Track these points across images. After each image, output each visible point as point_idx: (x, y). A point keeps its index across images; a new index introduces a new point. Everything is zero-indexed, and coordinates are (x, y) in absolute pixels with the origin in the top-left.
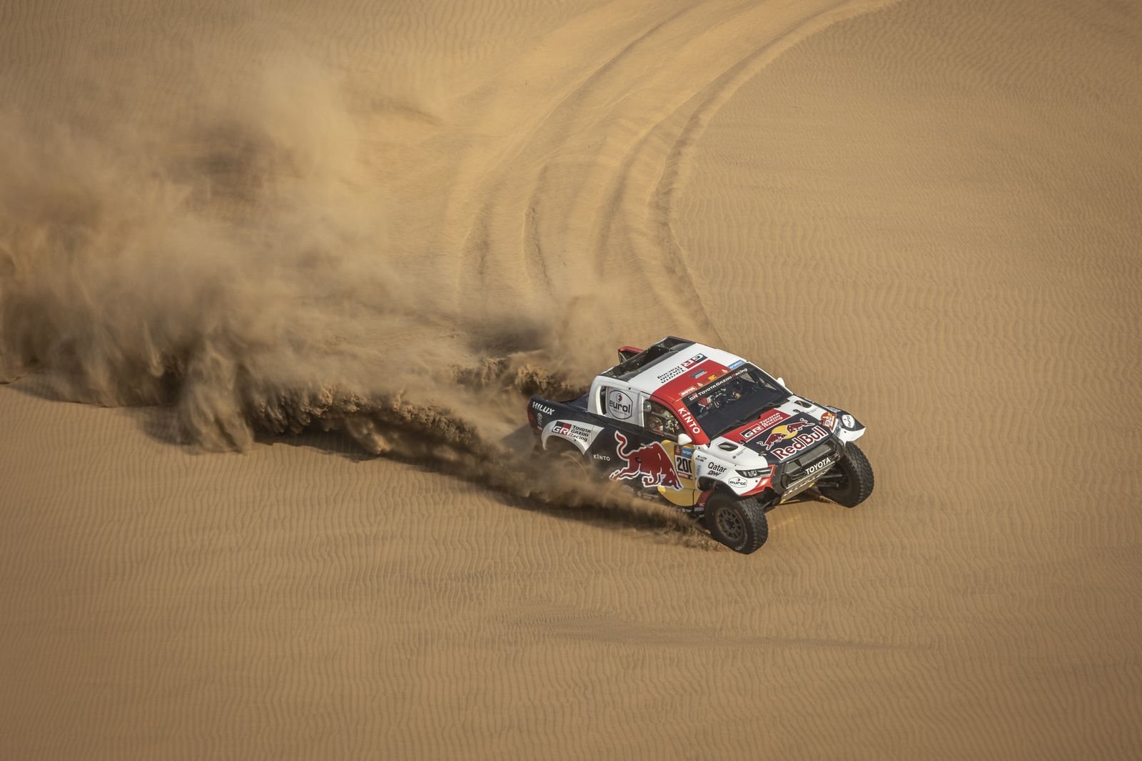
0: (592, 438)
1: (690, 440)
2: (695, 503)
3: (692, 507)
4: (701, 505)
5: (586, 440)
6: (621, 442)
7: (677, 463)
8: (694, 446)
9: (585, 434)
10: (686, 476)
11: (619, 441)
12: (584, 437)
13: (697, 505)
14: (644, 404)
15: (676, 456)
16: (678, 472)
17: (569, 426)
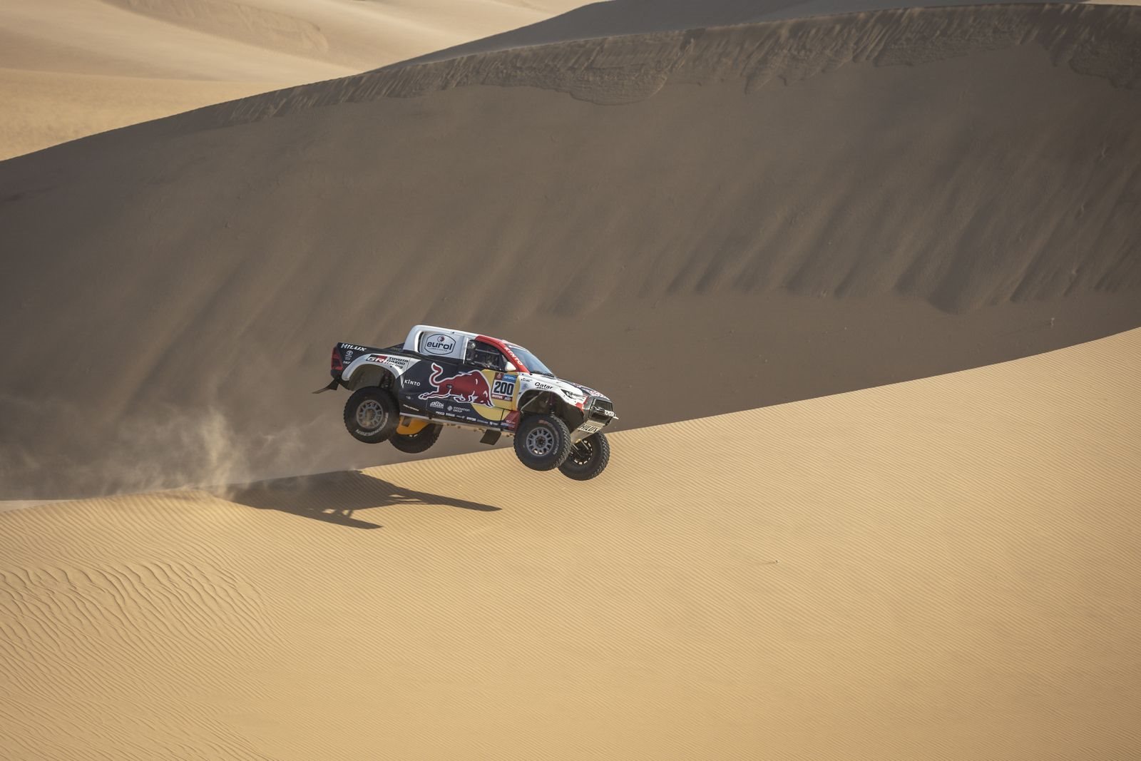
0: (407, 367)
1: (515, 369)
2: (503, 419)
3: (500, 422)
4: (508, 421)
5: (401, 368)
6: (437, 371)
7: (495, 386)
8: (518, 373)
9: (400, 363)
10: (501, 397)
11: (434, 370)
12: (400, 365)
13: (504, 421)
14: (469, 343)
15: (496, 381)
16: (492, 394)
17: (385, 358)
